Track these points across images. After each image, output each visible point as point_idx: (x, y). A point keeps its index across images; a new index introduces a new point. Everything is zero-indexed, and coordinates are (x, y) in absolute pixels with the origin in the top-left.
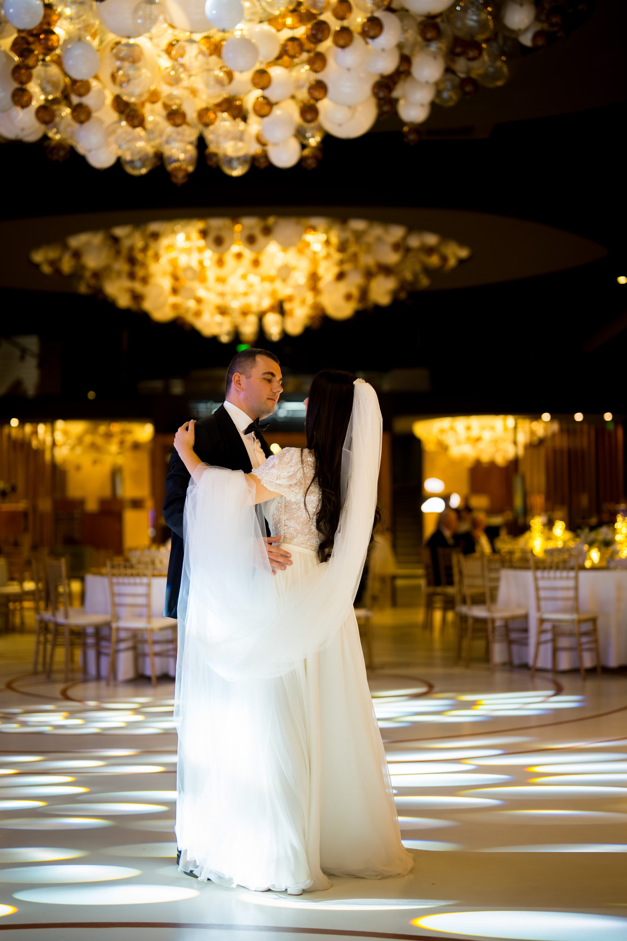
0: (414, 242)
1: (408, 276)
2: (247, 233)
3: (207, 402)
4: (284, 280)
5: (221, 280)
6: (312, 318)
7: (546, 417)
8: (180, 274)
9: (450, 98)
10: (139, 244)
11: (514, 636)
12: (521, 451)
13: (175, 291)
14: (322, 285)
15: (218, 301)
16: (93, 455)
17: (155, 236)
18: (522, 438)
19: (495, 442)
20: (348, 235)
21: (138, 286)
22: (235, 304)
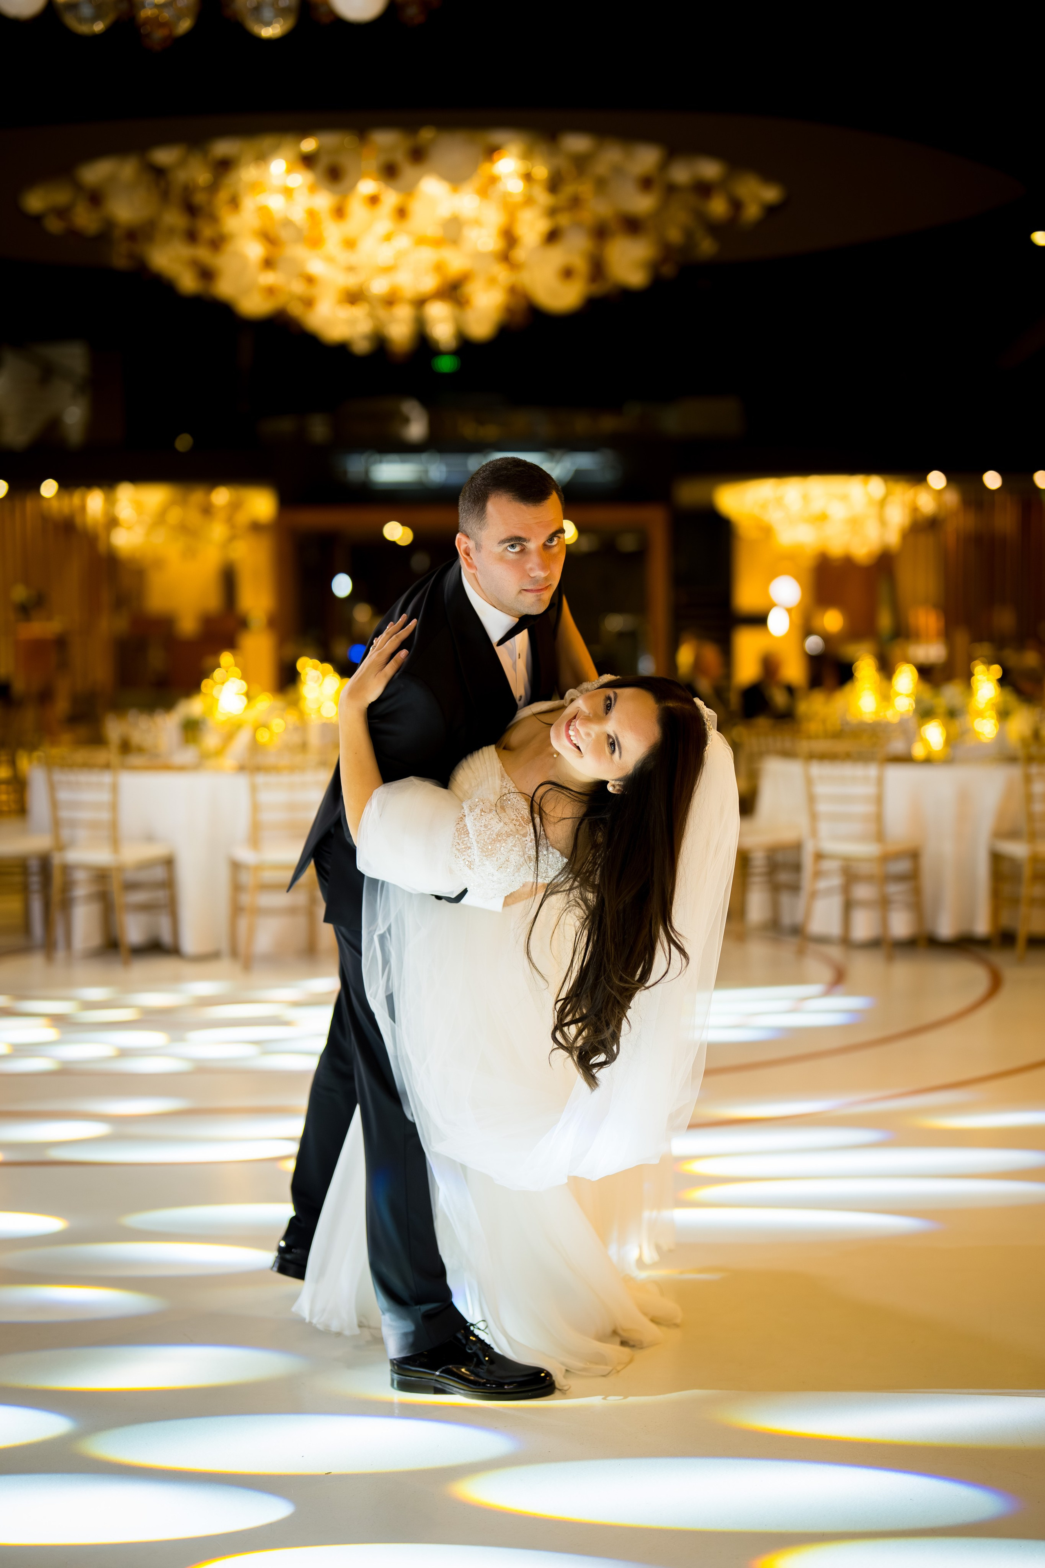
0: (681, 174)
1: (674, 235)
2: (382, 158)
4: (454, 244)
5: (350, 244)
6: (509, 310)
7: (937, 479)
8: (276, 232)
10: (201, 176)
11: (781, 877)
12: (893, 539)
13: (269, 263)
14: (520, 254)
15: (345, 280)
16: (184, 543)
17: (225, 166)
18: (896, 516)
20: (562, 162)
21: (203, 253)
22: (377, 286)
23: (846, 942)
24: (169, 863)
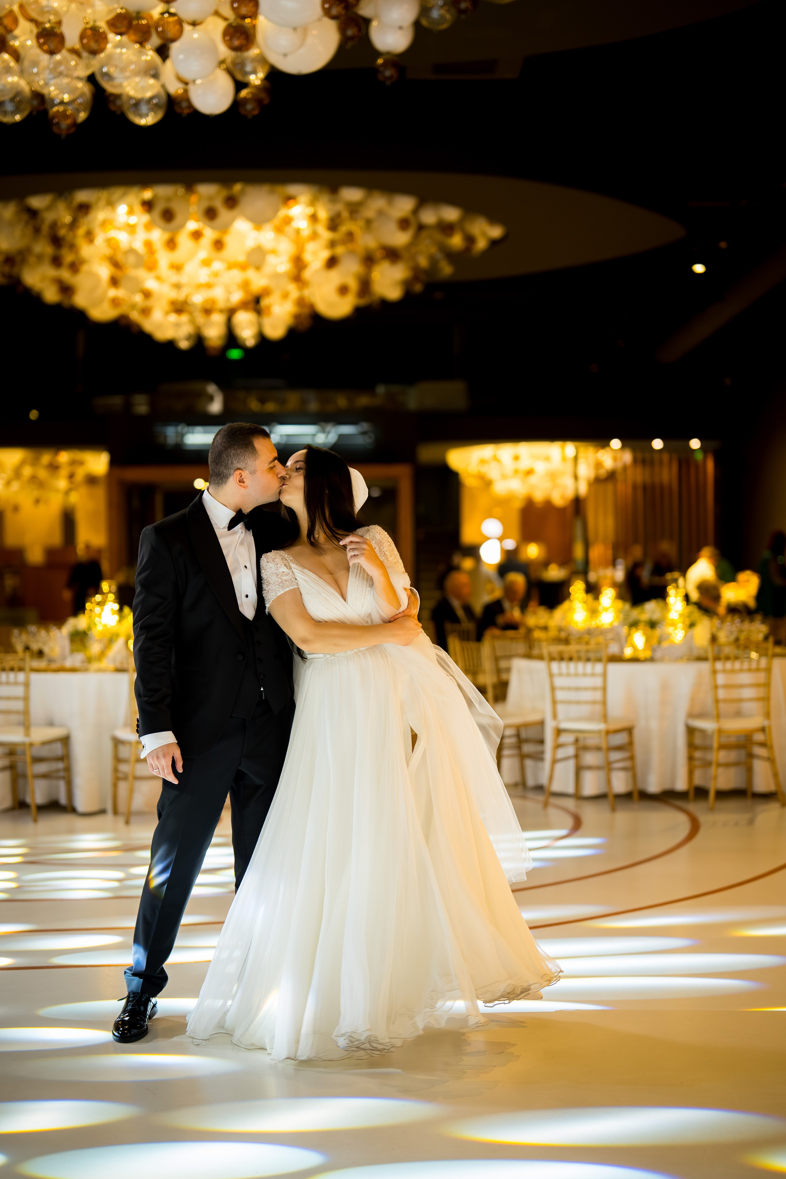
0: (429, 217)
1: (423, 262)
2: (205, 204)
3: (177, 425)
4: (258, 268)
5: (177, 268)
6: (297, 317)
7: (616, 443)
8: (120, 258)
9: (442, 17)
10: (65, 218)
11: (527, 748)
12: (583, 489)
13: (114, 282)
14: (307, 274)
15: (173, 294)
16: (36, 493)
17: (84, 208)
18: (586, 471)
19: (553, 476)
20: (339, 207)
21: (65, 274)
22: (198, 299)
23: (578, 796)
24: (65, 740)
